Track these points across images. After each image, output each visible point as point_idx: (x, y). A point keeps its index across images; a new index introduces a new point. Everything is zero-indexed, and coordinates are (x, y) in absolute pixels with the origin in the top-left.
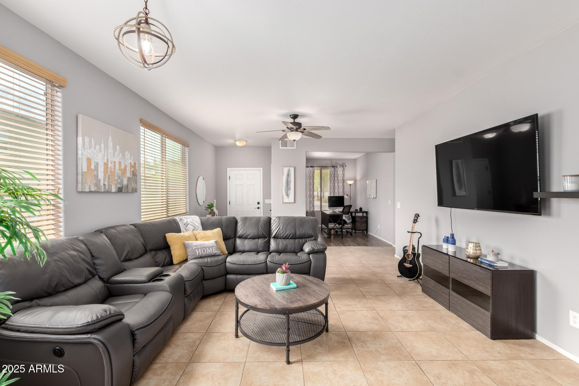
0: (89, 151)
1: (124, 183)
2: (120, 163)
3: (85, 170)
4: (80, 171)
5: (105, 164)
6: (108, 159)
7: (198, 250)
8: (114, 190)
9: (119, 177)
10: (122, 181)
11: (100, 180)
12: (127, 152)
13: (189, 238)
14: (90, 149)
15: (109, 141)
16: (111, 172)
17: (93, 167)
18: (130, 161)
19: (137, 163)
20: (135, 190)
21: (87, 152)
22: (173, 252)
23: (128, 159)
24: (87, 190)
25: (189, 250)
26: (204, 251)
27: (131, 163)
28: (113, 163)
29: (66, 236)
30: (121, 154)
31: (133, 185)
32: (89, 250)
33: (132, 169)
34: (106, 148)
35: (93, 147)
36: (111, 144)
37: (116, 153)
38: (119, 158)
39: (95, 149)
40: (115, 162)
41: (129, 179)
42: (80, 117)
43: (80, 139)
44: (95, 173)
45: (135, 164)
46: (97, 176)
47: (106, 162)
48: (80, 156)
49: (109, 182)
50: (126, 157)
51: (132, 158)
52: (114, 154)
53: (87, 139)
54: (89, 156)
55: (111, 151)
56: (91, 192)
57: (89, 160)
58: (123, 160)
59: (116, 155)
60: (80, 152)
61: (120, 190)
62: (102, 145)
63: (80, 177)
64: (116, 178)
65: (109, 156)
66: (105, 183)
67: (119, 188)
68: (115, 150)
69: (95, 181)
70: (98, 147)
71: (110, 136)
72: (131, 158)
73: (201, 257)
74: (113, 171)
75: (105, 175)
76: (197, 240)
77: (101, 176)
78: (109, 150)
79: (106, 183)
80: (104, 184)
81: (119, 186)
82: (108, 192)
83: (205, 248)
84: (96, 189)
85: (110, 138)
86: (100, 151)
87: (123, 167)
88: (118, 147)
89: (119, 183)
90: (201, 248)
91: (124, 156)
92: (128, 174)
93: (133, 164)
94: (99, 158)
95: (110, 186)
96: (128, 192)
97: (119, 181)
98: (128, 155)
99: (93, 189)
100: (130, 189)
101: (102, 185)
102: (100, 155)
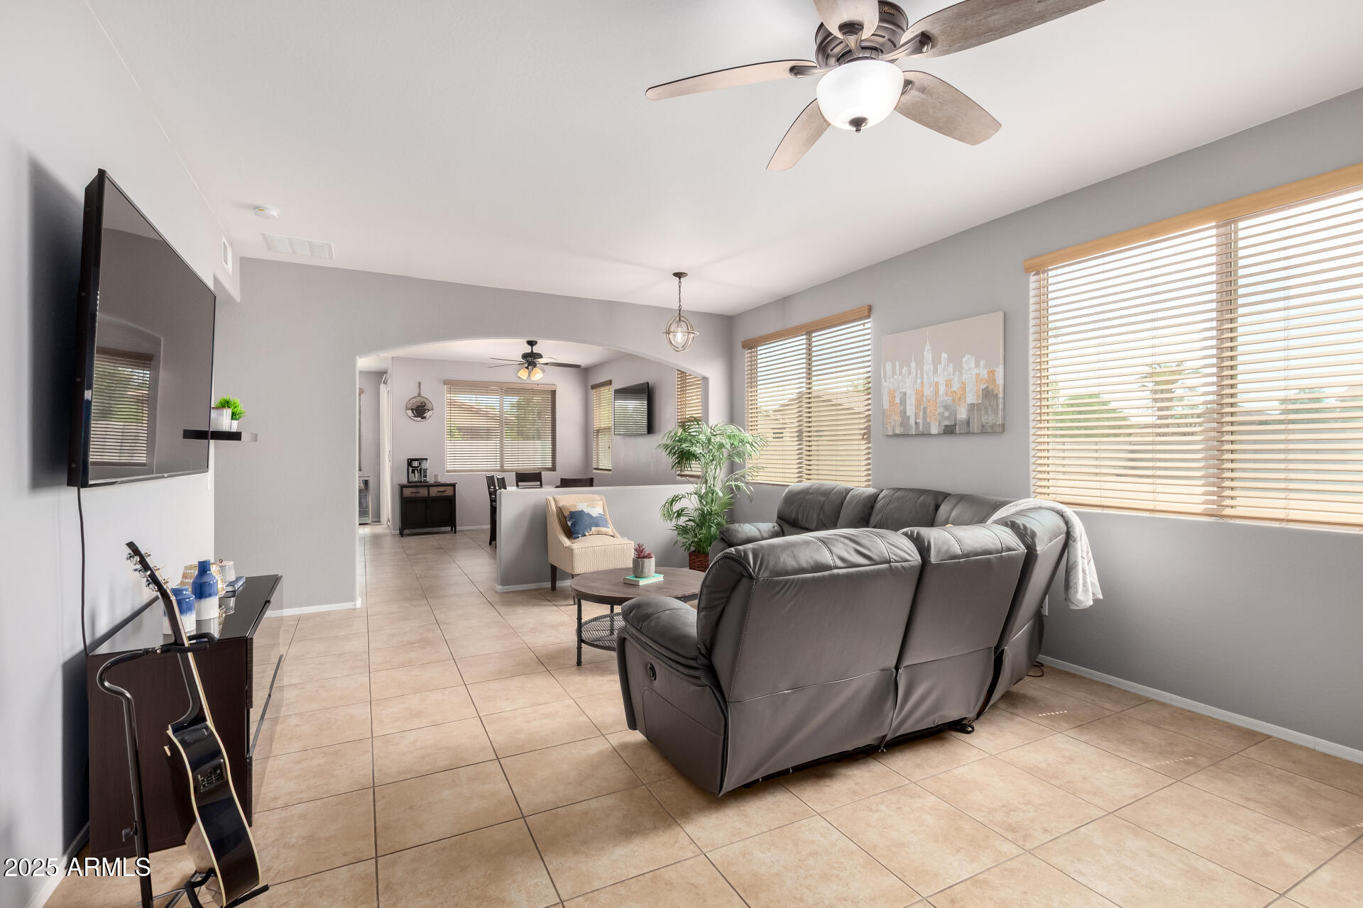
0: (891, 380)
1: (959, 417)
2: (949, 384)
3: (886, 406)
5: (917, 391)
6: (922, 383)
8: (934, 430)
9: (947, 408)
10: (954, 413)
11: (908, 417)
12: (967, 356)
14: (893, 377)
15: (925, 353)
16: (929, 401)
17: (898, 401)
18: (975, 371)
20: (992, 429)
21: (889, 382)
23: (970, 369)
24: (890, 433)
27: (978, 375)
28: (933, 386)
30: (951, 365)
31: (985, 418)
33: (985, 386)
34: (920, 365)
35: (898, 372)
36: (928, 356)
37: (940, 368)
38: (946, 373)
39: (900, 374)
40: (937, 383)
41: (972, 407)
44: (902, 408)
45: (992, 372)
46: (904, 412)
47: (918, 387)
49: (925, 419)
50: (965, 366)
51: (982, 363)
52: (935, 371)
54: (890, 387)
55: (928, 367)
56: (896, 435)
57: (892, 393)
58: (957, 373)
59: (940, 371)
61: (949, 431)
62: (913, 364)
64: (941, 410)
65: (925, 377)
66: (918, 421)
67: (946, 426)
68: (937, 362)
69: (900, 420)
70: (905, 369)
71: (928, 344)
72: (977, 365)
74: (933, 399)
75: (918, 407)
77: (910, 411)
78: (925, 367)
79: (920, 421)
80: (916, 423)
81: (947, 423)
82: (926, 435)
84: (902, 431)
85: (928, 346)
86: (910, 373)
87: (956, 388)
88: (944, 356)
89: (947, 418)
91: (958, 367)
92: (972, 398)
93: (984, 375)
94: (910, 385)
95: (927, 424)
96: (969, 433)
97: (947, 414)
98: (968, 361)
99: (897, 432)
100: (975, 427)
101: (913, 424)
102: (909, 381)
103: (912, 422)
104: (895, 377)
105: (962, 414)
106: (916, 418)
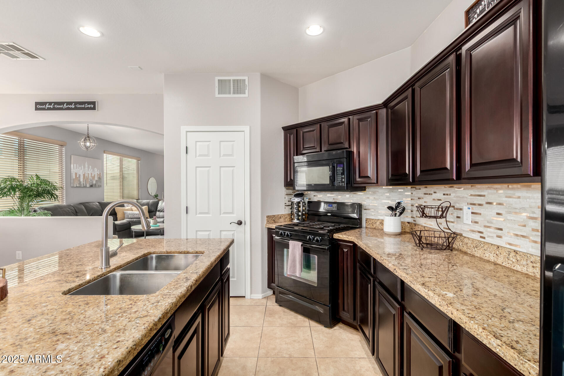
1: (94, 183)
2: (91, 174)
3: (74, 178)
4: (72, 179)
5: (83, 174)
6: (85, 173)
7: (130, 215)
8: (88, 186)
9: (91, 180)
12: (95, 168)
13: (128, 210)
15: (86, 164)
16: (87, 178)
17: (78, 176)
18: (97, 172)
19: (101, 173)
20: (100, 186)
21: (75, 170)
22: (117, 216)
24: (75, 186)
25: (126, 215)
26: (133, 216)
27: (98, 173)
28: (88, 174)
29: (66, 203)
31: (99, 184)
32: (75, 210)
33: (99, 176)
34: (84, 167)
35: (78, 168)
36: (86, 166)
37: (89, 170)
38: (91, 171)
39: (79, 168)
40: (89, 173)
41: (96, 181)
42: (72, 156)
43: (72, 165)
44: (79, 179)
45: (100, 173)
46: (80, 180)
47: (84, 173)
48: (72, 172)
49: (85, 183)
50: (95, 171)
51: (98, 171)
52: (88, 170)
53: (75, 165)
54: (76, 172)
55: (86, 169)
56: (77, 187)
57: (76, 174)
58: (93, 172)
60: (72, 171)
61: (91, 186)
62: (82, 167)
63: (72, 181)
64: (89, 181)
65: (86, 171)
68: (89, 168)
69: (79, 182)
70: (80, 168)
72: (97, 171)
73: (132, 219)
74: (88, 177)
75: (84, 179)
76: (132, 211)
77: (82, 180)
81: (91, 184)
82: (85, 187)
83: (134, 214)
84: (79, 186)
85: (86, 163)
86: (81, 169)
87: (93, 175)
88: (90, 167)
90: (132, 215)
91: (93, 170)
92: (96, 179)
93: (99, 173)
94: (81, 172)
96: (96, 187)
97: (91, 182)
98: (96, 169)
99: (78, 186)
100: (97, 185)
101: (82, 184)
102: (81, 171)
103: (82, 183)
104: (77, 169)
105: (94, 182)
106: (83, 182)
